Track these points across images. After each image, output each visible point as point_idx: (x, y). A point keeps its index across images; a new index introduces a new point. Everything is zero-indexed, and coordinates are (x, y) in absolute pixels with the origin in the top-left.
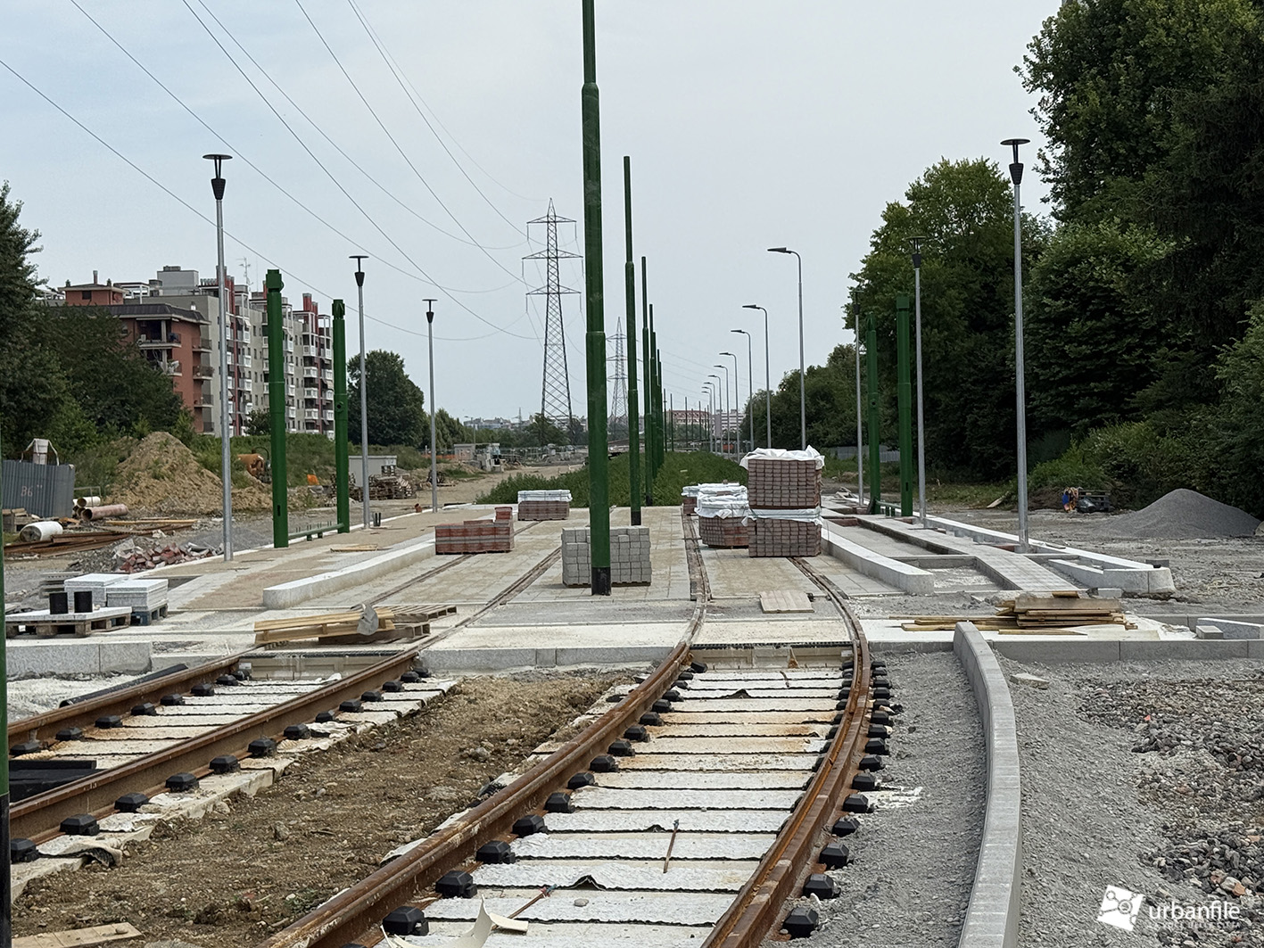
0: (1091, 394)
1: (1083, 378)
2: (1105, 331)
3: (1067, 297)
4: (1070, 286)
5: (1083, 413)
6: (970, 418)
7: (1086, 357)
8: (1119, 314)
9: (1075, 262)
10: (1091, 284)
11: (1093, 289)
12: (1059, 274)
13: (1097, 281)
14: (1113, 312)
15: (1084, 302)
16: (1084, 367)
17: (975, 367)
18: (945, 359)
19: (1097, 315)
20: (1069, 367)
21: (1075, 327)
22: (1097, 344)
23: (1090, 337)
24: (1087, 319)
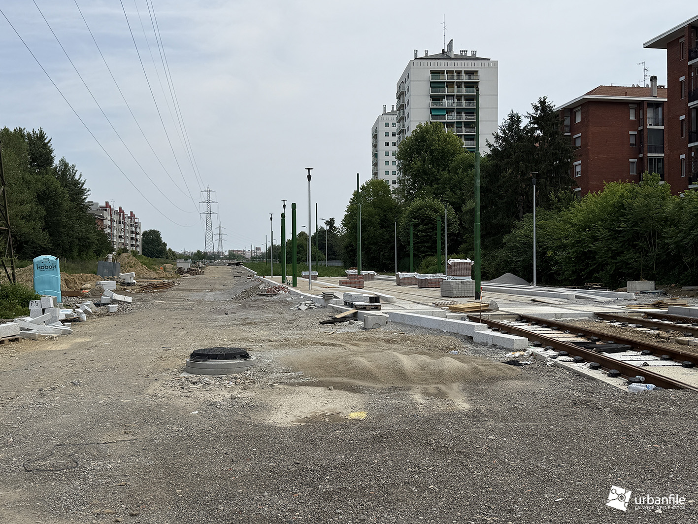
0: (425, 246)
1: (423, 242)
2: (428, 229)
3: (418, 219)
4: (419, 216)
5: (423, 252)
7: (424, 236)
8: (433, 224)
9: (420, 209)
10: (425, 215)
11: (426, 217)
12: (415, 212)
13: (427, 215)
14: (432, 224)
15: (423, 220)
16: (423, 239)
17: (383, 238)
18: (374, 236)
19: (427, 224)
20: (418, 239)
21: (421, 227)
22: (426, 233)
23: (425, 231)
24: (424, 225)
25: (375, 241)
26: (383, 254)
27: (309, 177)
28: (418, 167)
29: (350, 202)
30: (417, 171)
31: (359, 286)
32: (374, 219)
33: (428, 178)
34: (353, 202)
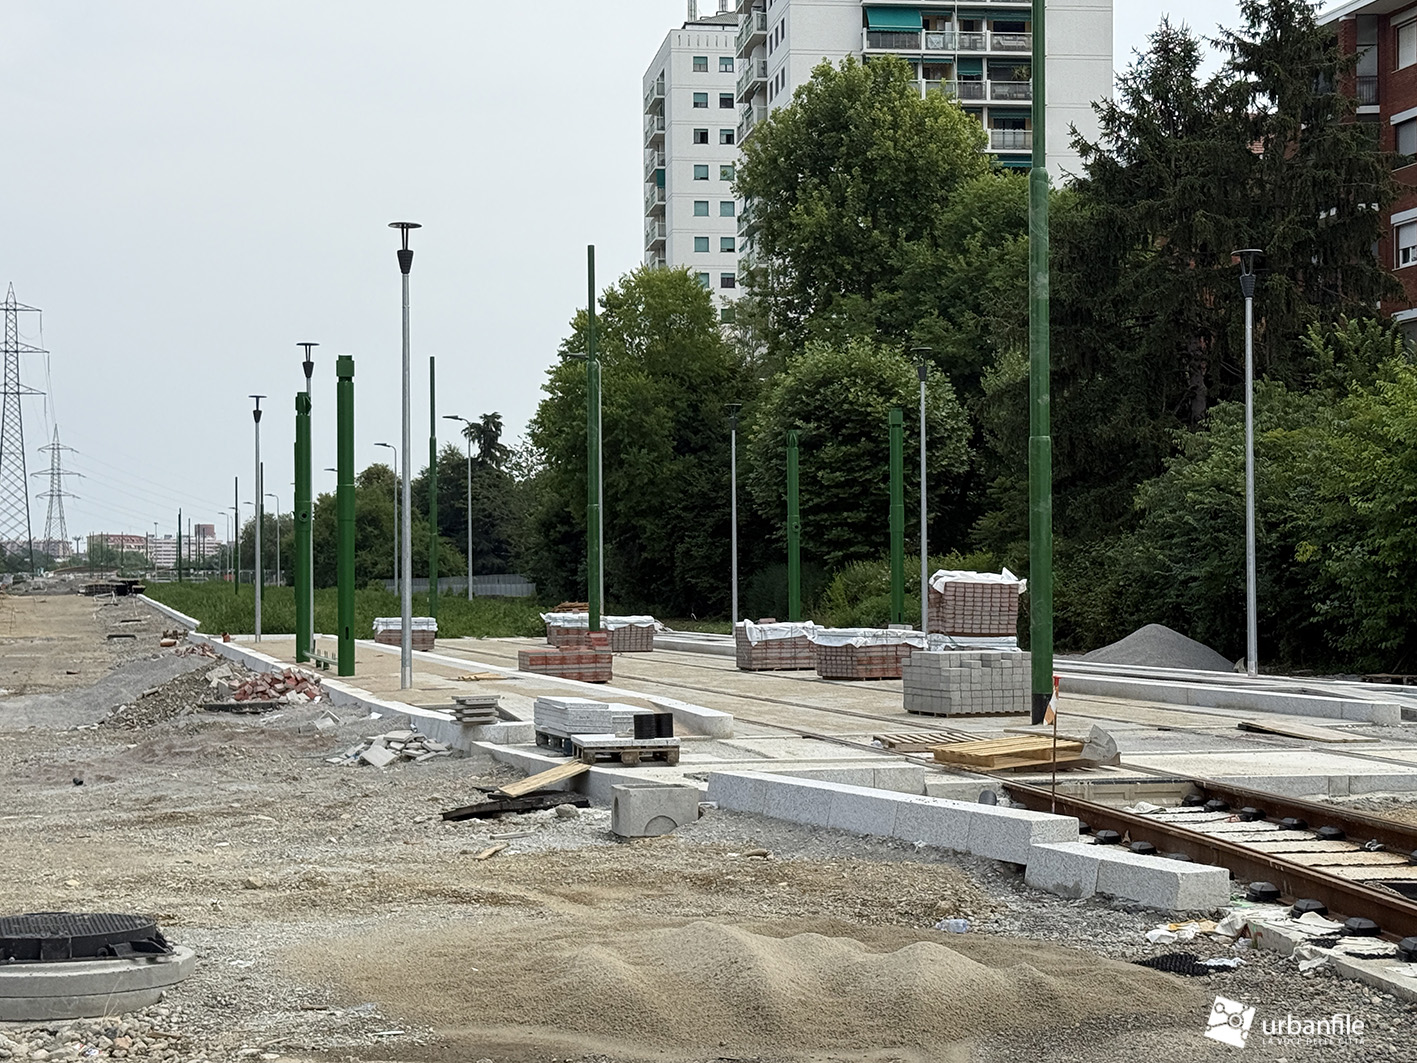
0: (843, 524)
1: (833, 507)
2: (858, 457)
3: (818, 419)
4: (821, 407)
5: (836, 544)
6: (680, 548)
7: (839, 485)
8: (874, 440)
9: (826, 382)
10: (846, 406)
11: (847, 412)
12: (811, 394)
13: (851, 403)
14: (870, 438)
15: (837, 426)
16: (836, 496)
17: (684, 492)
18: (651, 482)
19: (851, 440)
20: (819, 495)
21: (829, 451)
22: (851, 471)
23: (844, 464)
24: (841, 443)
25: (655, 502)
26: (687, 553)
27: (405, 258)
28: (820, 225)
29: (562, 353)
30: (815, 239)
31: (596, 675)
32: (651, 419)
33: (857, 267)
34: (572, 353)
